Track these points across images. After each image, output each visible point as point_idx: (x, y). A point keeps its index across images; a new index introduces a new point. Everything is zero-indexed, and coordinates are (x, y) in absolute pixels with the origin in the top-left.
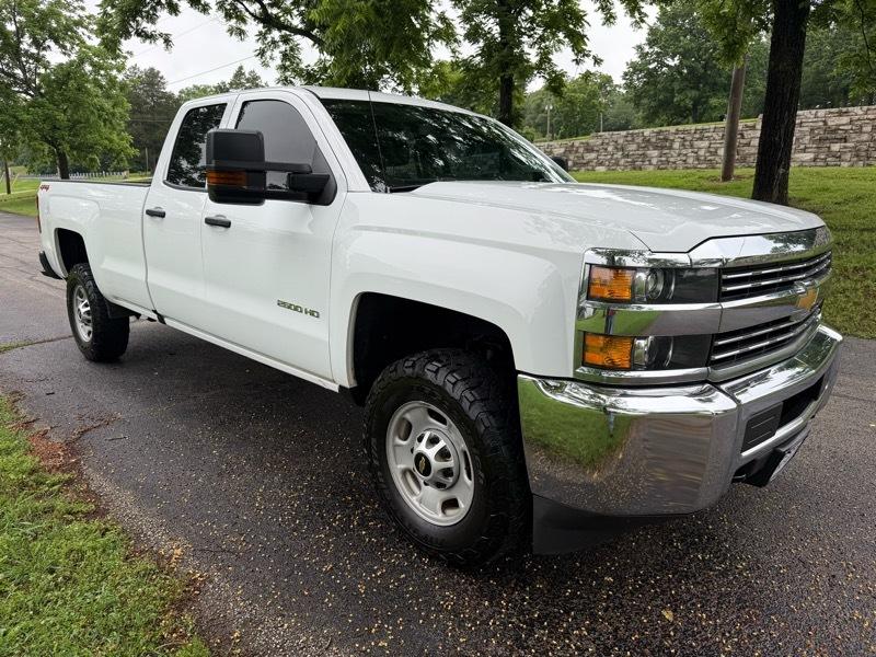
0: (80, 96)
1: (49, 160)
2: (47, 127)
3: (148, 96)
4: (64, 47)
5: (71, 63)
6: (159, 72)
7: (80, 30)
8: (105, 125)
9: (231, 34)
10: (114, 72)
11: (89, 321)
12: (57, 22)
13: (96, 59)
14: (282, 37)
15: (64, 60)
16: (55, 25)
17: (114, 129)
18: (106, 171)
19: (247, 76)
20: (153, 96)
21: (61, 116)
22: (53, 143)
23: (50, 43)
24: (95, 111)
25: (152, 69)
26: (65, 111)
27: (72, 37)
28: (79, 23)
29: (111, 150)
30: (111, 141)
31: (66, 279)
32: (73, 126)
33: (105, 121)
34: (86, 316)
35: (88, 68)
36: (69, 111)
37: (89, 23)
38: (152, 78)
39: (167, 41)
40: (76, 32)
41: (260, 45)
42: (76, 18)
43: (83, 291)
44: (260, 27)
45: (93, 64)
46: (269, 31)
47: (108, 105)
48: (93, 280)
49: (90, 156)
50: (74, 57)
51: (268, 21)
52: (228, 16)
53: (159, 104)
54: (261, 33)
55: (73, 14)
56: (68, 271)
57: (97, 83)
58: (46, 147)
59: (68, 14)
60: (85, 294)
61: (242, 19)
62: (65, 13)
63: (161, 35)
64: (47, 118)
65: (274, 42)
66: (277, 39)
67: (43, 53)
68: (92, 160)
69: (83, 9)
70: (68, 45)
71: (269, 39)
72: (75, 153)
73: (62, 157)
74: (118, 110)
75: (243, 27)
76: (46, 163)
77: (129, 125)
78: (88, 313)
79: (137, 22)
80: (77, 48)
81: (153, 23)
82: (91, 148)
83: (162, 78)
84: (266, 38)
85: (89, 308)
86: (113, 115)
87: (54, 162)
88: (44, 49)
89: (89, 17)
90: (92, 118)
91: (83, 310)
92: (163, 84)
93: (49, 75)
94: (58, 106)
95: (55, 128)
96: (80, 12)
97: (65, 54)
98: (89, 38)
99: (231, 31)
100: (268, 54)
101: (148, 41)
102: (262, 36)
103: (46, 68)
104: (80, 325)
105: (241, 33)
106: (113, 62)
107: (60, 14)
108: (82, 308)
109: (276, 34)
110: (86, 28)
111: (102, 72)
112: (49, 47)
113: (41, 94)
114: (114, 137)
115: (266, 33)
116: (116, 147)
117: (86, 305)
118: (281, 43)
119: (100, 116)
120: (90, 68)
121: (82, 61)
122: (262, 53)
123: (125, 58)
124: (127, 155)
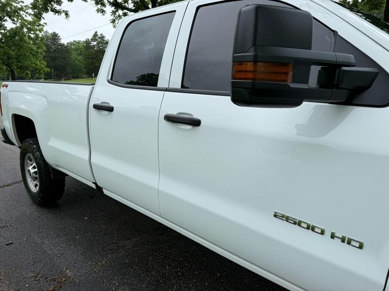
0: (21, 43)
1: (6, 74)
2: (5, 58)
3: (53, 45)
4: (14, 20)
5: (17, 28)
6: (58, 34)
7: (22, 13)
8: (33, 57)
9: (98, 12)
10: (38, 32)
11: (36, 178)
12: (11, 8)
13: (29, 26)
14: (123, 13)
15: (14, 26)
16: (9, 10)
17: (38, 59)
18: (33, 79)
19: (99, 36)
20: (55, 45)
21: (12, 53)
22: (8, 65)
23: (6, 18)
24: (29, 50)
25: (54, 33)
26: (14, 50)
27: (17, 16)
28: (21, 9)
29: (36, 69)
30: (36, 65)
31: (20, 147)
32: (18, 58)
33: (33, 55)
34: (34, 175)
35: (25, 30)
36: (16, 50)
37: (26, 9)
38: (55, 36)
39: (67, 14)
40: (19, 13)
41: (112, 17)
42: (20, 7)
43: (32, 157)
44: (113, 8)
45: (28, 28)
46: (117, 11)
47: (35, 48)
48: (40, 151)
49: (26, 72)
50: (18, 25)
51: (117, 5)
52: (97, 3)
53: (58, 49)
54: (113, 11)
55: (18, 5)
56: (22, 143)
57: (29, 37)
58: (5, 67)
59: (15, 5)
60: (33, 160)
61: (103, 5)
62: (14, 4)
63: (64, 11)
64: (5, 53)
65: (119, 16)
66: (121, 14)
67: (4, 23)
68: (27, 74)
69: (23, 2)
70: (16, 19)
71: (117, 15)
72: (19, 70)
73: (12, 72)
74: (39, 50)
75: (104, 9)
76: (4, 75)
77: (44, 57)
78: (35, 173)
79: (52, 4)
80: (20, 21)
81: (60, 5)
82: (27, 68)
83: (59, 37)
84: (116, 14)
85: (36, 170)
86: (37, 52)
87: (8, 75)
88: (4, 21)
89: (25, 6)
90: (27, 54)
91: (32, 171)
92: (60, 39)
93: (6, 33)
94: (10, 48)
95: (9, 58)
96: (21, 4)
97: (14, 23)
98: (26, 16)
99: (98, 11)
100: (117, 22)
101: (57, 14)
102: (114, 13)
103: (4, 30)
104: (29, 179)
105: (103, 12)
106: (37, 28)
107: (12, 5)
108: (32, 169)
109: (120, 12)
110: (25, 12)
111: (32, 32)
112: (6, 20)
113: (2, 42)
114: (38, 63)
115: (115, 12)
116: (39, 67)
117: (34, 168)
118: (123, 17)
119: (31, 53)
120: (26, 30)
121: (22, 27)
122: (113, 21)
123: (43, 26)
124: (44, 71)
